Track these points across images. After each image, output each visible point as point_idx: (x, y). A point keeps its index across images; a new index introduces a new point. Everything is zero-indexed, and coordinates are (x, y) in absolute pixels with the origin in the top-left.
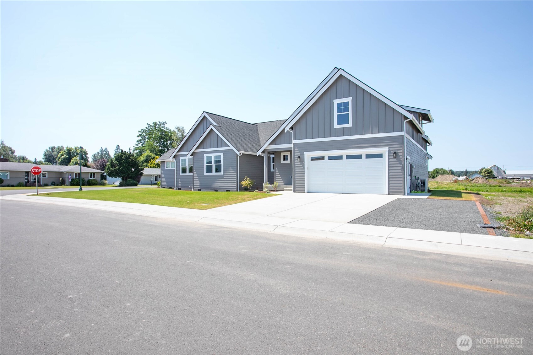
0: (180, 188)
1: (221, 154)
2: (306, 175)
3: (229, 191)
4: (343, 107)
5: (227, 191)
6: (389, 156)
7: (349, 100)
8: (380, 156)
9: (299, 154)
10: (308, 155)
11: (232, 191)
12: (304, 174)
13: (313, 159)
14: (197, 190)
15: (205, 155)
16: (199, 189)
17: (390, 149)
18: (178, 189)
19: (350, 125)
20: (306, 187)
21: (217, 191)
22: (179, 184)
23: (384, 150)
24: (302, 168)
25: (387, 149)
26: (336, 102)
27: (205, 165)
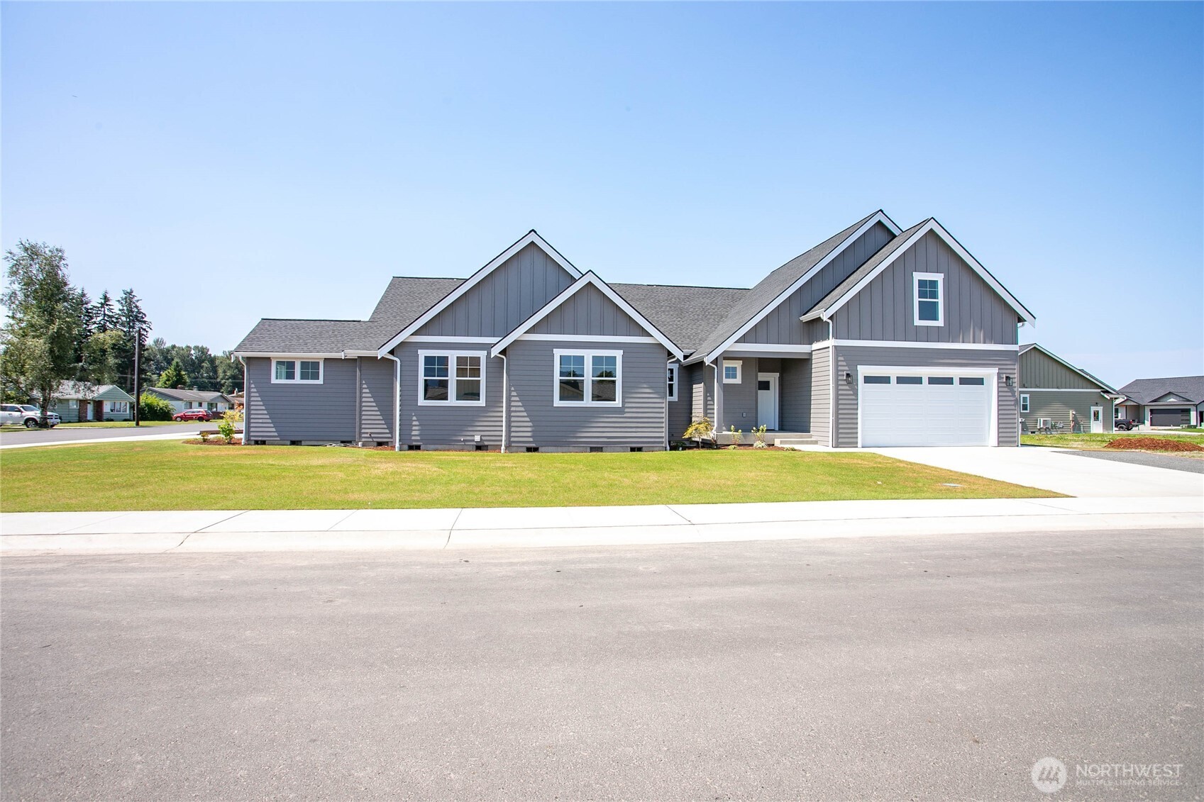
0: (414, 443)
1: (618, 354)
2: (859, 411)
3: (640, 449)
4: (928, 289)
5: (633, 450)
6: (998, 383)
7: (939, 278)
8: (979, 381)
9: (847, 368)
10: (863, 371)
11: (651, 450)
12: (857, 409)
13: (868, 380)
14: (525, 449)
15: (558, 353)
16: (533, 445)
17: (1001, 371)
18: (406, 447)
19: (940, 322)
20: (859, 435)
21: (600, 449)
22: (414, 433)
23: (990, 374)
24: (853, 397)
25: (995, 371)
26: (918, 276)
27: (557, 378)
